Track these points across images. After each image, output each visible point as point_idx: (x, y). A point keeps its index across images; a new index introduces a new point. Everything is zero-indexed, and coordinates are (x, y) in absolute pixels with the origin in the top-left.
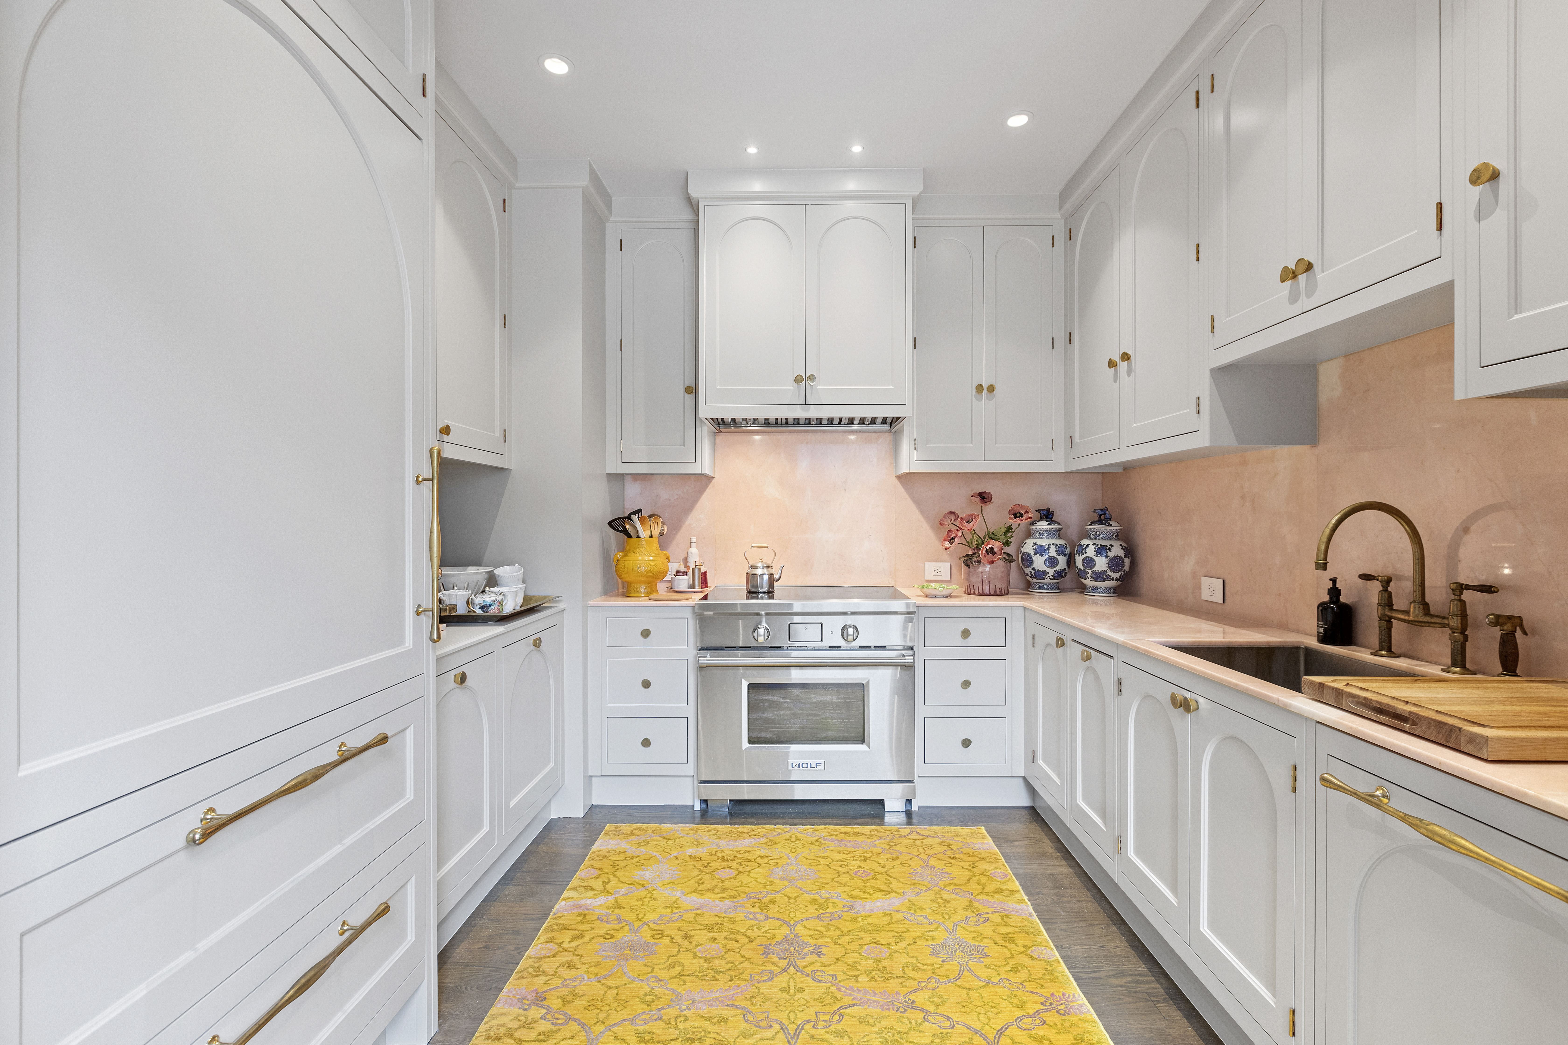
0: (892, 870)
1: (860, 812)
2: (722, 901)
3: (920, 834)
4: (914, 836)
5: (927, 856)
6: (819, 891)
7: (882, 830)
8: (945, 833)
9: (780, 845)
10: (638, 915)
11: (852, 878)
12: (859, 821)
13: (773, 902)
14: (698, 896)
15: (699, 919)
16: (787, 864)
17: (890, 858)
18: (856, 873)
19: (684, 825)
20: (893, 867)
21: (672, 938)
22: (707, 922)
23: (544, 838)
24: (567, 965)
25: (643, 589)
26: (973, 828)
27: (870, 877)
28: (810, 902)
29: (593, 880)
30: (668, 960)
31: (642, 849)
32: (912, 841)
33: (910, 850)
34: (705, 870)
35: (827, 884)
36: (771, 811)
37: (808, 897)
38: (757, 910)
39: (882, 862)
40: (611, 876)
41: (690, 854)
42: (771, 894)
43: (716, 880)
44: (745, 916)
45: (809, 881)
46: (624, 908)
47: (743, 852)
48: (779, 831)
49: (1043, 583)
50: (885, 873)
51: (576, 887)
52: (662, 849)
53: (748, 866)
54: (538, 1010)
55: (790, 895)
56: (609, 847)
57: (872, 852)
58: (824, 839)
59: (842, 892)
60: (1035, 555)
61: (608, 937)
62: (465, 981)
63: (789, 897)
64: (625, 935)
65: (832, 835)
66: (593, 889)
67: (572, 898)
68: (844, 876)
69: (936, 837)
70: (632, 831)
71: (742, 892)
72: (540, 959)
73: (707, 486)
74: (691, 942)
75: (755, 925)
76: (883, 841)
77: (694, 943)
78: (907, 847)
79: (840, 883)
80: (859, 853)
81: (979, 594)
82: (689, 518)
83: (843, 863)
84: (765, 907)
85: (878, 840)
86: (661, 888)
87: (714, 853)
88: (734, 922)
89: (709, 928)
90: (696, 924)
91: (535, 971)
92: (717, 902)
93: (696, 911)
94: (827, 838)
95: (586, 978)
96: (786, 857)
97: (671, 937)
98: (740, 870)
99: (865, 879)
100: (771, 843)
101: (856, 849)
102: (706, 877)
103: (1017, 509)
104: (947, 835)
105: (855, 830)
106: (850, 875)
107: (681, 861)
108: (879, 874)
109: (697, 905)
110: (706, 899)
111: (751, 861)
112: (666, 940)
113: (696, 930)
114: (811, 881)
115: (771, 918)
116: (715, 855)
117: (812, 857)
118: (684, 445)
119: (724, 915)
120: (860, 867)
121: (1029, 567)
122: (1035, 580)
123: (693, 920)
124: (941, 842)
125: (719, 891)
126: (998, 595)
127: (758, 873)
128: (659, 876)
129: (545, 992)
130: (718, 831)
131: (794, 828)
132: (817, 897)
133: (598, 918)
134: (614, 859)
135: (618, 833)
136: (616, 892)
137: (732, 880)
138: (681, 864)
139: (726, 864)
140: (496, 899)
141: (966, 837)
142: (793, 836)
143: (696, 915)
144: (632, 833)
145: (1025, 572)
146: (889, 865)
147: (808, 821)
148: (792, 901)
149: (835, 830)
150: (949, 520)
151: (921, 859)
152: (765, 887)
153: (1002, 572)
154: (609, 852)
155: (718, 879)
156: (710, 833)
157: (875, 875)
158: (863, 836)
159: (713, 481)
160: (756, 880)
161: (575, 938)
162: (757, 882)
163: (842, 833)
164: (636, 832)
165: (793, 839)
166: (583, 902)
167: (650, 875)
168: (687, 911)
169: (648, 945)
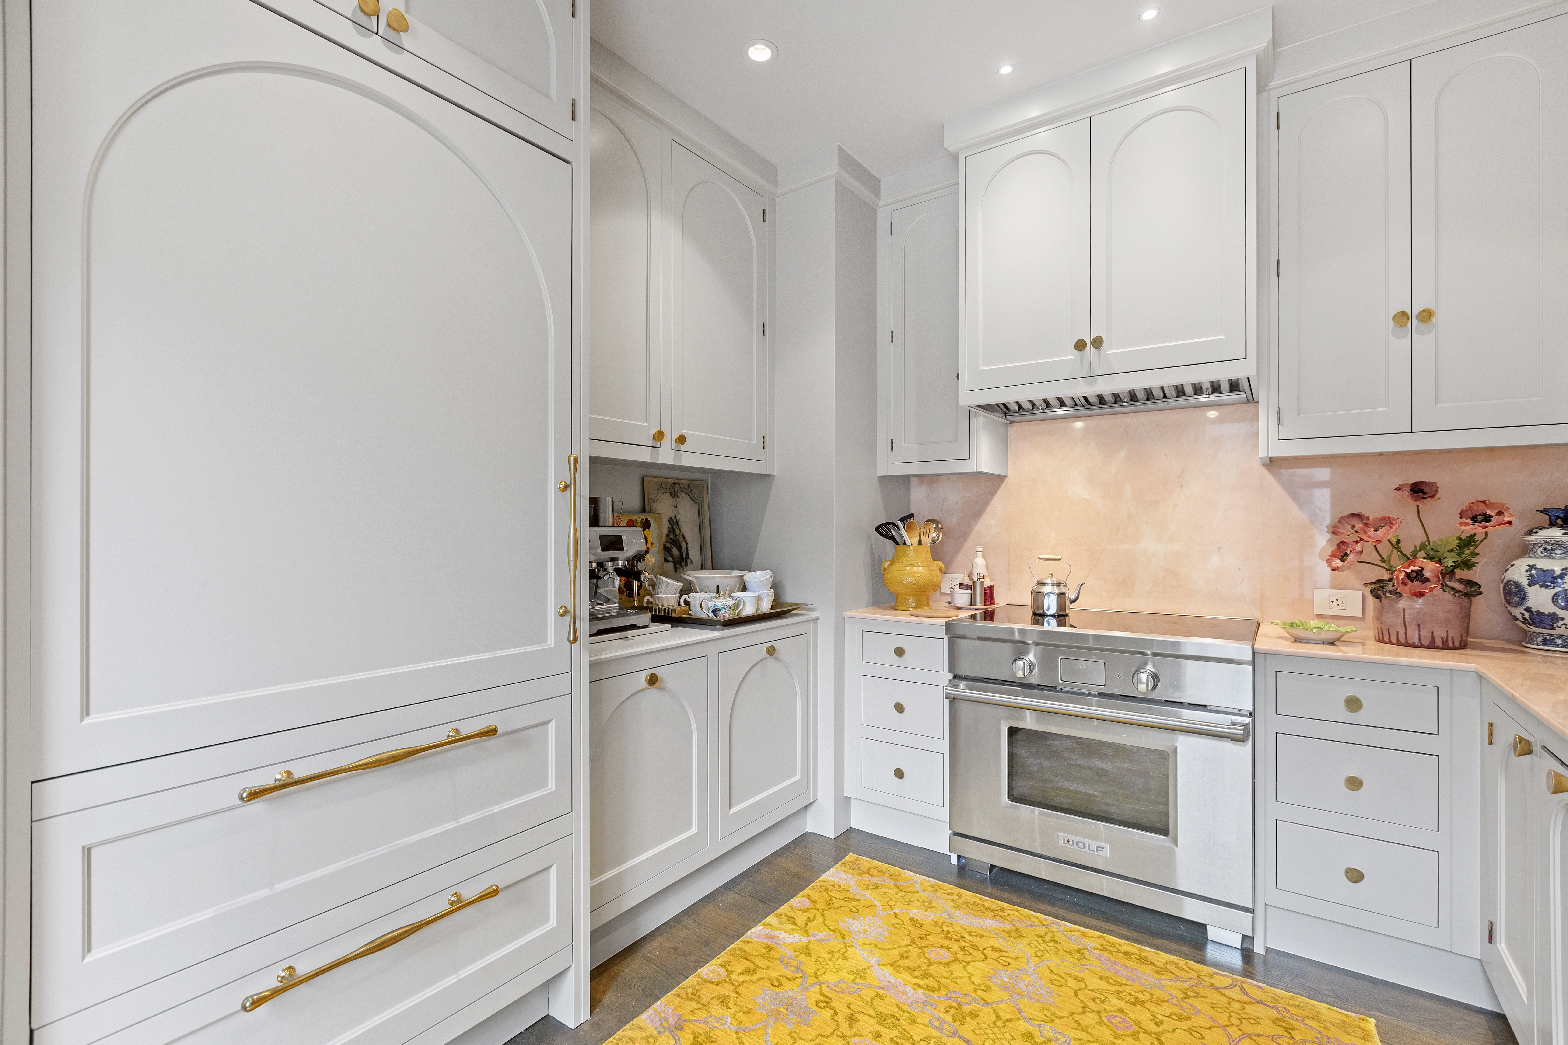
0: (1169, 1035)
1: (1168, 929)
2: (914, 989)
3: (1246, 993)
4: (1235, 993)
5: (1240, 1033)
6: (1043, 1023)
7: (1185, 967)
8: (1293, 1006)
9: (1025, 941)
10: (818, 969)
11: (1101, 1023)
12: (1159, 942)
13: (974, 1015)
14: (893, 972)
15: (877, 1001)
16: (1021, 970)
17: (1176, 1015)
18: (1109, 1018)
19: (927, 878)
20: (1174, 1030)
21: (836, 1013)
22: (882, 1010)
23: (788, 851)
24: (721, 1000)
25: (911, 602)
26: (1353, 1014)
27: (1129, 1032)
28: (1023, 1035)
29: (801, 912)
30: (816, 1038)
31: (867, 893)
32: (1226, 1000)
33: (1216, 1013)
34: (919, 942)
35: (1060, 1018)
36: (1042, 891)
37: (1023, 1026)
38: (949, 1018)
39: (1159, 1016)
40: (819, 914)
41: (912, 916)
42: (977, 1004)
43: (923, 960)
44: (930, 1021)
45: (1036, 1005)
46: (811, 956)
47: (974, 934)
48: (1036, 920)
49: (1552, 635)
50: (1157, 1034)
51: (781, 915)
52: (888, 899)
53: (970, 954)
54: (669, 1038)
55: (1001, 1014)
56: (837, 879)
57: (1152, 995)
58: (1090, 951)
59: (1075, 1039)
60: (1529, 585)
61: (776, 983)
62: (639, 978)
63: (998, 1017)
64: (791, 990)
65: (1105, 950)
66: (794, 923)
67: (771, 925)
68: (1090, 1015)
69: (1272, 1007)
70: (870, 869)
71: (944, 987)
72: (705, 981)
73: (999, 486)
74: (851, 1027)
75: (935, 1038)
76: (1178, 984)
77: (854, 1030)
78: (1213, 1006)
79: (1079, 1024)
80: (1132, 989)
81: (1399, 643)
82: (978, 524)
83: (1099, 996)
84: (960, 1018)
85: (1171, 980)
86: (859, 947)
87: (940, 924)
88: (914, 1022)
89: (881, 1018)
90: (871, 1006)
91: (692, 993)
92: (909, 988)
93: (879, 991)
94: (1095, 951)
95: (729, 1022)
96: (1024, 960)
97: (835, 1011)
98: (958, 956)
99: (1119, 1032)
100: (1016, 934)
101: (1130, 983)
102: (915, 951)
103: (1482, 508)
104: (1294, 1010)
105: (1143, 954)
106: (1100, 1017)
107: (898, 921)
108: (1145, 1032)
109: (885, 983)
110: (899, 980)
111: (978, 949)
112: (828, 1013)
113: (865, 1014)
114: (1040, 1005)
115: (960, 1037)
116: (941, 927)
117: (1059, 972)
118: (956, 441)
119: (906, 1008)
120: (1121, 1010)
121: (1518, 605)
122: (1533, 629)
123: (869, 1000)
124: (1279, 1020)
125: (919, 974)
126: (1438, 648)
127: (978, 969)
128: (865, 931)
129: (686, 1021)
130: (960, 897)
131: (1057, 924)
132: (1035, 1031)
133: (781, 957)
134: (834, 895)
135: (855, 865)
136: (814, 935)
137: (942, 967)
138: (896, 925)
139: (946, 942)
140: (713, 901)
141: (1329, 1025)
142: (1050, 934)
143: (877, 995)
144: (868, 872)
145: (1511, 614)
146: (1168, 1024)
147: (1084, 919)
148: (999, 1023)
149: (1113, 945)
150: (1349, 527)
151: (1228, 1035)
152: (975, 991)
153: (1449, 611)
154: (833, 885)
155: (926, 958)
156: (950, 897)
157: (1138, 1032)
158: (1150, 967)
159: (1006, 480)
160: (970, 978)
161: (747, 972)
162: (970, 980)
163: (1120, 952)
164: (874, 871)
165: (1047, 938)
166: (777, 933)
167: (857, 927)
168: (870, 986)
169: (807, 1011)
